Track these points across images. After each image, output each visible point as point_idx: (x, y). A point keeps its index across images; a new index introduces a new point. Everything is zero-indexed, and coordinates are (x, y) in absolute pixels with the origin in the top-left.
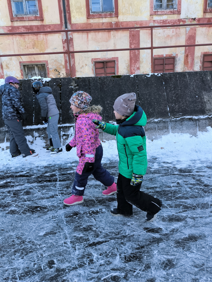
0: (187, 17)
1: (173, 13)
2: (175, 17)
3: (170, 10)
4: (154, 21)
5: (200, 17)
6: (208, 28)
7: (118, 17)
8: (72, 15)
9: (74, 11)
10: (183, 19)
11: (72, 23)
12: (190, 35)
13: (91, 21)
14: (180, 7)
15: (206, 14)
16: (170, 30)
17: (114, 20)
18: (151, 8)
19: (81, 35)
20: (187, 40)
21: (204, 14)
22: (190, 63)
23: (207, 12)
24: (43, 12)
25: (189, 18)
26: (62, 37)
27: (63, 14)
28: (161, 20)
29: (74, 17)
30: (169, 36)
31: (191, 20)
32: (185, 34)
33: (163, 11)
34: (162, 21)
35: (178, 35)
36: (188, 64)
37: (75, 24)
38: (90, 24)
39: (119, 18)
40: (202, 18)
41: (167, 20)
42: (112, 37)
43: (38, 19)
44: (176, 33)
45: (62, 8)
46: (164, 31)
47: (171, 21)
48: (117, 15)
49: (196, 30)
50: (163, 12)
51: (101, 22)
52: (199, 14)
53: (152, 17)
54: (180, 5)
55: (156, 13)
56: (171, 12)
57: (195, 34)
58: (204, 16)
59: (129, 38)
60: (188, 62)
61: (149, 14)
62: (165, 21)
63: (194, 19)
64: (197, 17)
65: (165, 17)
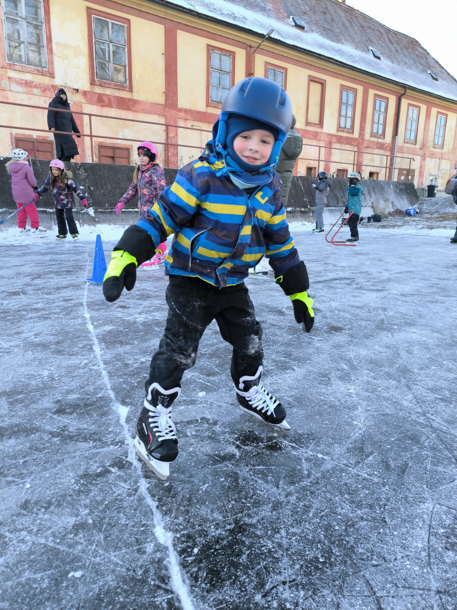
0: (65, 85)
6: (100, 107)
15: (94, 87)
21: (91, 86)
23: (95, 84)
31: (72, 90)
40: (89, 92)
49: (81, 107)
52: (84, 84)
58: (91, 89)
63: (77, 90)
64: (81, 88)
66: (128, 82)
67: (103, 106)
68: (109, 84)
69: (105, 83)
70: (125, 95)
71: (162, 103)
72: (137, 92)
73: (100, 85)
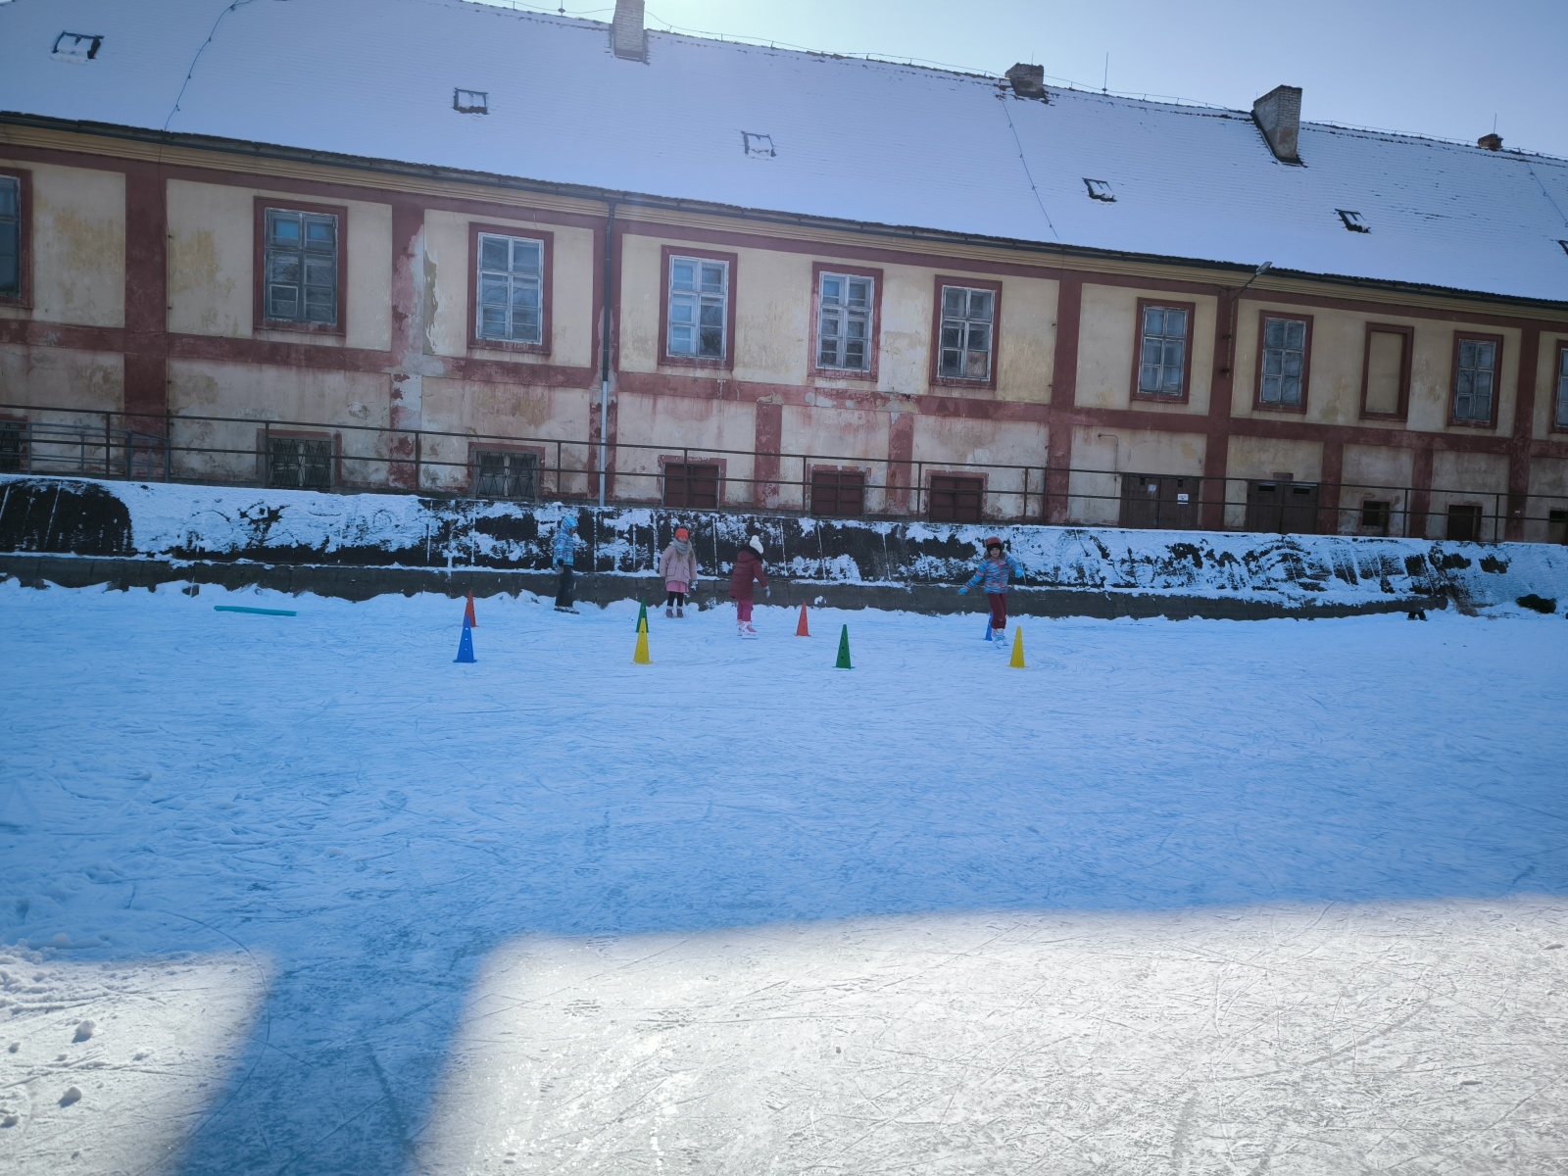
0: (891, 391)
1: (861, 377)
2: (865, 387)
3: (853, 370)
4: (816, 389)
5: (921, 393)
6: (940, 419)
7: (731, 370)
8: (623, 352)
9: (630, 345)
10: (881, 394)
11: (621, 369)
12: (900, 428)
13: (668, 371)
14: (877, 368)
16: (853, 413)
17: (722, 375)
18: (811, 360)
19: (639, 399)
20: (893, 439)
23: (936, 385)
24: (553, 338)
25: (898, 393)
26: (591, 399)
27: (600, 349)
28: (832, 390)
29: (627, 357)
30: (850, 424)
31: (900, 397)
32: (888, 425)
33: (836, 371)
34: (835, 392)
35: (871, 427)
36: (895, 493)
37: (628, 373)
38: (664, 377)
39: (734, 372)
40: (925, 396)
41: (845, 391)
42: (715, 412)
43: (536, 351)
44: (868, 421)
45: (601, 336)
46: (840, 414)
47: (855, 394)
48: (730, 365)
49: (911, 420)
50: (836, 373)
51: (691, 375)
52: (919, 386)
53: (813, 381)
54: (877, 362)
55: (820, 373)
56: (856, 375)
57: (911, 427)
59: (755, 420)
60: (895, 489)
61: (806, 374)
62: (842, 393)
63: (908, 397)
64: (915, 392)
65: (841, 385)
66: (989, 376)
67: (945, 416)
69: (952, 382)
70: (982, 395)
71: (1046, 402)
72: (1004, 389)
73: (946, 384)
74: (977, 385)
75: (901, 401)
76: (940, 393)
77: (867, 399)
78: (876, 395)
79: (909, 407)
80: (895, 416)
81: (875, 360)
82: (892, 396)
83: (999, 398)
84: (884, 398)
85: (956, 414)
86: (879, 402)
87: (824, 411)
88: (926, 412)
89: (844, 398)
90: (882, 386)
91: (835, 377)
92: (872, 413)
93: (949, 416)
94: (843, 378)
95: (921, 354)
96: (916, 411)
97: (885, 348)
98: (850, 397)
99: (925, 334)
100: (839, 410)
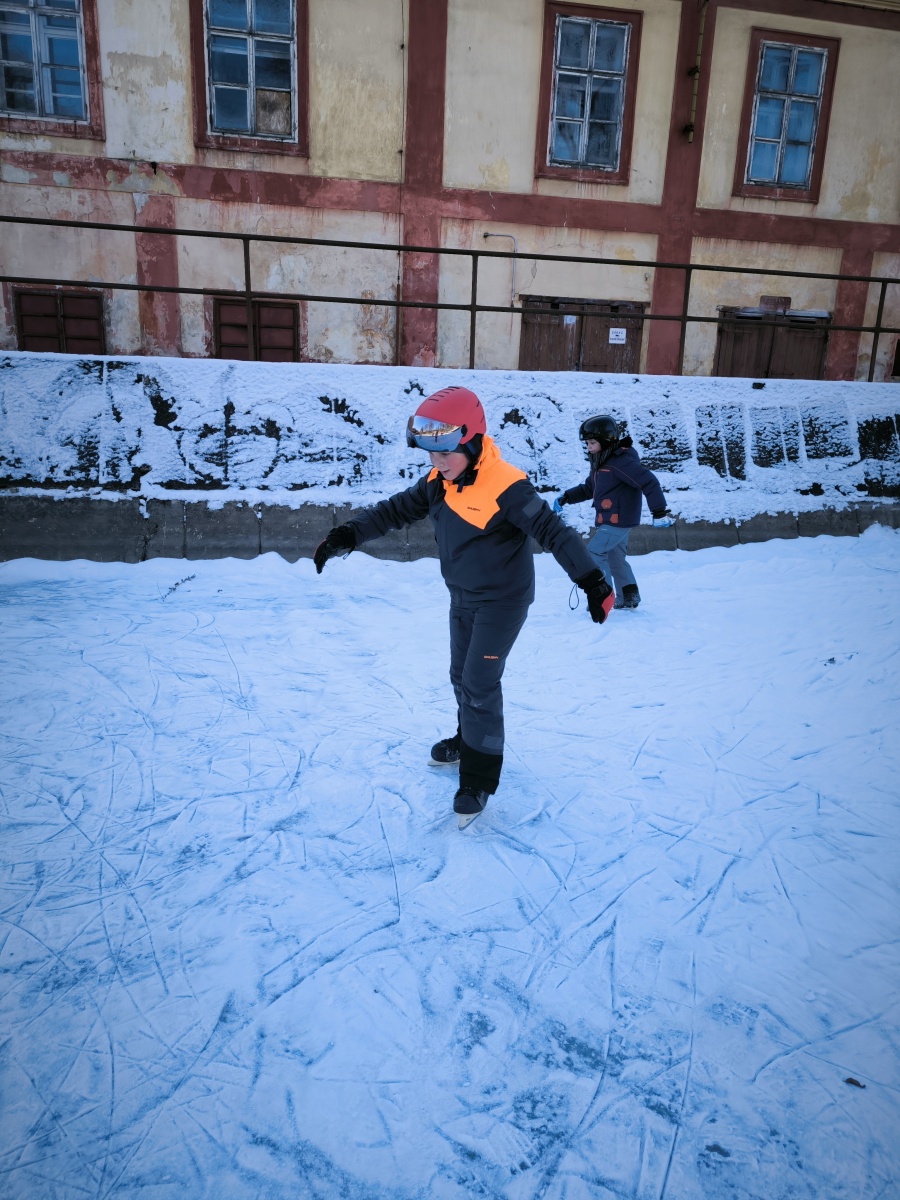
0: (131, 156)
1: (75, 132)
2: (85, 149)
3: (61, 121)
5: (183, 161)
6: (219, 205)
10: (115, 162)
12: (152, 220)
14: (102, 117)
15: (205, 155)
16: (69, 195)
20: (142, 239)
21: (197, 152)
22: (161, 322)
23: (208, 148)
25: (142, 160)
28: (26, 153)
30: (67, 213)
31: (147, 167)
32: (132, 215)
33: (33, 122)
34: (31, 159)
35: (102, 217)
36: (156, 324)
40: (191, 167)
41: (51, 156)
44: (97, 208)
46: (47, 196)
47: (68, 161)
49: (170, 206)
50: (33, 126)
55: (3, 125)
56: (66, 128)
57: (170, 219)
58: (197, 159)
60: (155, 318)
62: (44, 159)
64: (172, 160)
65: (42, 145)
66: (296, 134)
67: (226, 201)
68: (245, 143)
69: (234, 142)
70: (287, 166)
71: (396, 180)
72: (323, 157)
73: (222, 148)
74: (278, 149)
75: (148, 174)
76: (215, 161)
77: (90, 171)
78: (104, 164)
79: (163, 185)
80: (140, 199)
81: (97, 104)
82: (132, 167)
83: (317, 172)
84: (120, 168)
85: (245, 197)
86: (110, 175)
87: (19, 190)
88: (194, 192)
89: (49, 168)
90: (114, 149)
91: (29, 132)
92: (102, 194)
93: (234, 200)
94: (42, 133)
95: (177, 94)
96: (177, 191)
97: (111, 82)
98: (60, 167)
99: (180, 57)
100: (44, 189)
